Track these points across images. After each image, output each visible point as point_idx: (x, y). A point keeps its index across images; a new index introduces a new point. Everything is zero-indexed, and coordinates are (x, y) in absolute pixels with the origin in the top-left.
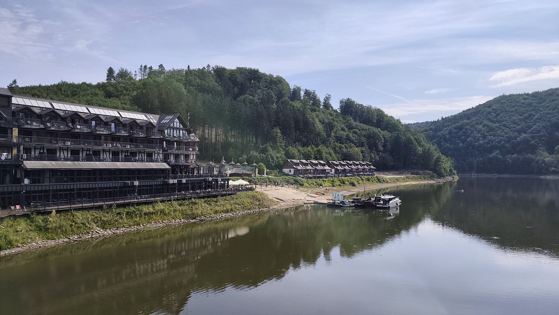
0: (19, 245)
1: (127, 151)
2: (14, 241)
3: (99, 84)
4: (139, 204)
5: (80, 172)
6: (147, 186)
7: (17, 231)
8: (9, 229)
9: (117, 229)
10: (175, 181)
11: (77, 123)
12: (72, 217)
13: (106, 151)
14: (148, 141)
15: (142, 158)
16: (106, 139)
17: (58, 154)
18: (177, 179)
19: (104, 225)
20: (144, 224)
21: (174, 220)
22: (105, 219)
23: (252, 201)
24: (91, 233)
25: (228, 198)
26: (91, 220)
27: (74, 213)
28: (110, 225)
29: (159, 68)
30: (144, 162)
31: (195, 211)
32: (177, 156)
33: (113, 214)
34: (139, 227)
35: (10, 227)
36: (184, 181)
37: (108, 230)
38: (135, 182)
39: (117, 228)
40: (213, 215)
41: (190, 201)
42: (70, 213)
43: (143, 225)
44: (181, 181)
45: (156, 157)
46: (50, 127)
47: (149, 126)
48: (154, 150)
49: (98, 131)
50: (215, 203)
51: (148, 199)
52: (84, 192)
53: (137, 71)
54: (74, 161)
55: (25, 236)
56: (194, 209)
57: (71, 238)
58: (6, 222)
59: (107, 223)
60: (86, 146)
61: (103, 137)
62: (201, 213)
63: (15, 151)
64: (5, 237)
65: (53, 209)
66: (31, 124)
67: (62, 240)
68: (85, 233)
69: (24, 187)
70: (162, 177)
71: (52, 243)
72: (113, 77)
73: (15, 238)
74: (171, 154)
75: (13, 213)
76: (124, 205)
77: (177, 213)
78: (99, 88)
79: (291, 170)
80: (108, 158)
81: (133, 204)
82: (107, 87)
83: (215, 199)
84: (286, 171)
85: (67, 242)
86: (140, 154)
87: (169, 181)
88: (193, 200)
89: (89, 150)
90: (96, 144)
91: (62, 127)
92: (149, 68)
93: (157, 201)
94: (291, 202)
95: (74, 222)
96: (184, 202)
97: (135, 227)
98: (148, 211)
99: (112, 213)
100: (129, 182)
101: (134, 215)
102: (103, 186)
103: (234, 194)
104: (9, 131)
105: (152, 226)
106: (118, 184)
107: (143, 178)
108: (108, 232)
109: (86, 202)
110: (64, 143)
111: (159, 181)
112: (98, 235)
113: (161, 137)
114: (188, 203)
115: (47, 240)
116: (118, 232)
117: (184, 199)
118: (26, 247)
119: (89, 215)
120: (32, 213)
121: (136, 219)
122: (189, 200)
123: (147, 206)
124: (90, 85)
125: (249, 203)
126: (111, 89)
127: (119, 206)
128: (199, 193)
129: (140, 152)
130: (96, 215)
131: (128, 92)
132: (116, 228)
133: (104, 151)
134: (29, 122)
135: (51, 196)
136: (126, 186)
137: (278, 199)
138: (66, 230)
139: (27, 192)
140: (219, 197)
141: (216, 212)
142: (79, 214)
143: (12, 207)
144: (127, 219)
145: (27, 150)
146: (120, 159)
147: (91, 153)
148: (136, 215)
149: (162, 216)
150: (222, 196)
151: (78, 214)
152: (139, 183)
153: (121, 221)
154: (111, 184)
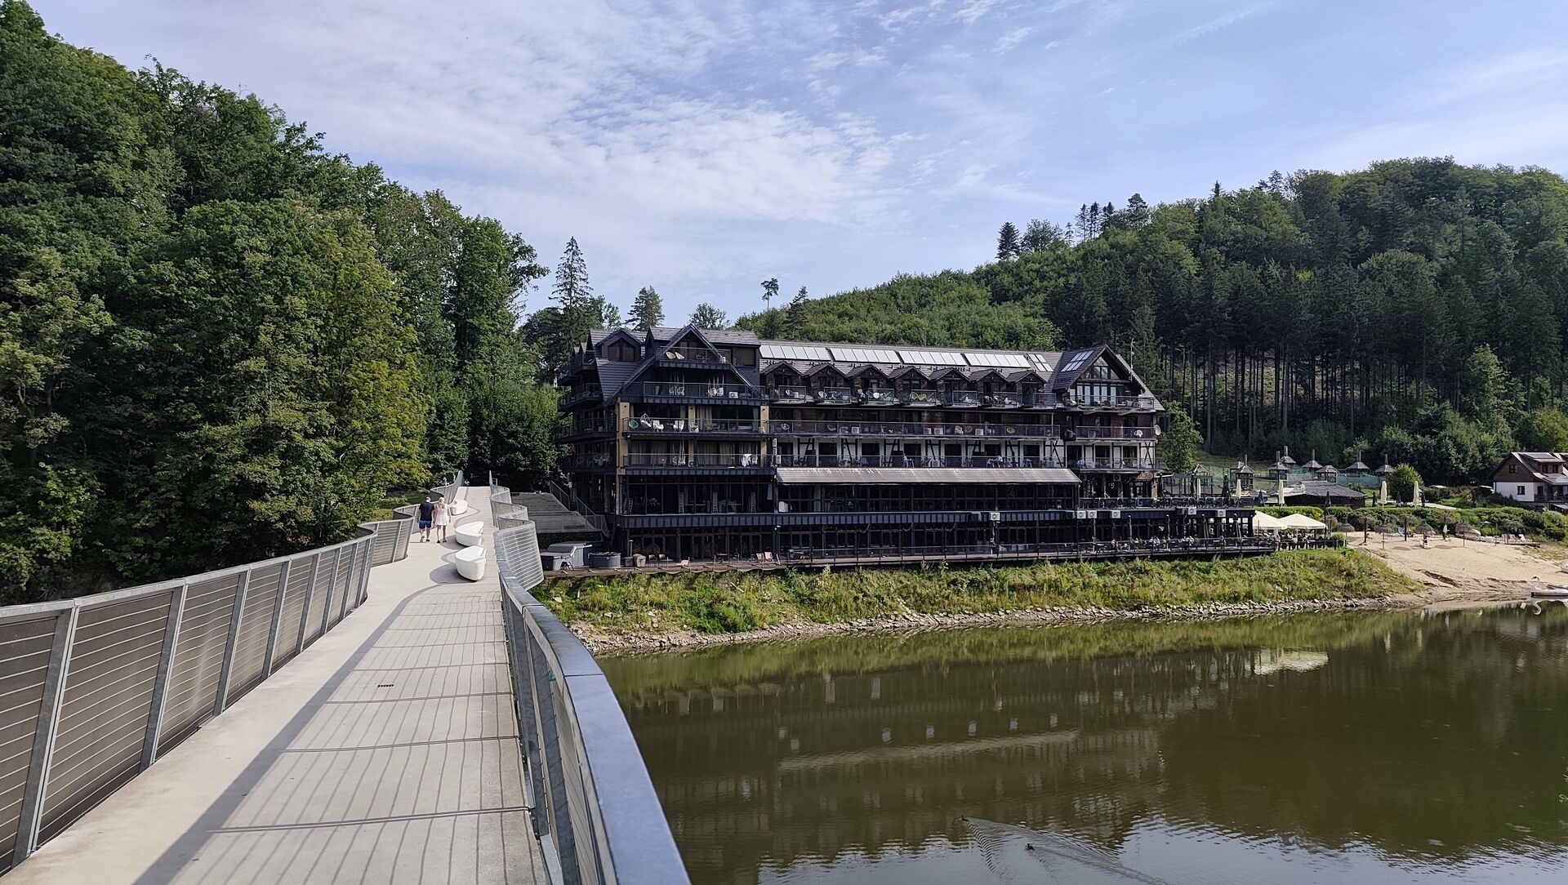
0: (766, 626)
1: (978, 444)
2: (757, 618)
3: (978, 271)
4: (999, 564)
5: (876, 489)
6: (1021, 523)
7: (763, 601)
8: (751, 596)
9: (947, 616)
10: (1093, 514)
11: (875, 387)
12: (859, 582)
13: (931, 445)
14: (1029, 419)
15: (1014, 459)
16: (932, 419)
17: (839, 453)
18: (1097, 508)
19: (921, 604)
20: (1008, 611)
21: (1080, 609)
22: (924, 592)
23: (1323, 577)
24: (893, 617)
25: (1243, 562)
26: (895, 592)
27: (865, 574)
28: (933, 605)
29: (1131, 206)
30: (1019, 467)
31: (1139, 591)
32: (1102, 452)
33: (941, 583)
34: (995, 617)
35: (754, 591)
36: (1116, 513)
37: (926, 616)
38: (992, 513)
39: (948, 613)
40: (1189, 605)
41: (1131, 565)
42: (856, 575)
43: (1006, 613)
44: (1109, 513)
45: (1048, 455)
46: (823, 400)
47: (1030, 382)
48: (1040, 438)
49: (914, 401)
50: (1202, 574)
51: (1020, 555)
52: (884, 531)
53: (1074, 222)
54: (868, 466)
55: (775, 611)
56: (1136, 584)
57: (855, 623)
58: (747, 582)
59: (927, 600)
60: (892, 436)
61: (926, 414)
62: (1157, 596)
63: (764, 451)
64: (744, 609)
65: (827, 562)
66: (792, 397)
67: (838, 626)
68: (881, 617)
69: (779, 518)
70: (1059, 503)
71: (820, 629)
72: (1015, 247)
73: (759, 612)
74: (1085, 446)
75: (758, 566)
76: (966, 565)
77: (1090, 592)
78: (978, 281)
79: (1523, 487)
80: (937, 460)
81: (986, 564)
82: (996, 275)
83: (1204, 565)
84: (1506, 488)
85: (846, 631)
86: (1009, 448)
87: (1076, 514)
88: (1138, 562)
89: (896, 443)
90: (912, 431)
91: (845, 397)
92: (1105, 209)
93: (1043, 561)
94: (1480, 587)
95: (862, 591)
96: (1112, 566)
97: (988, 614)
98: (1018, 581)
99: (939, 580)
100: (979, 513)
101: (986, 588)
102: (922, 521)
103: (1263, 553)
104: (755, 412)
105: (1027, 617)
106: (955, 516)
107: (1012, 507)
108: (929, 621)
109: (887, 552)
110: (850, 431)
111: (1051, 514)
112: (906, 624)
113: (1060, 405)
114: (1125, 571)
115: (812, 623)
116: (949, 621)
117: (1114, 560)
118: (776, 632)
119: (893, 580)
120: (790, 569)
121: (989, 598)
122: (1127, 562)
123: (1018, 570)
124: (958, 277)
125: (1310, 581)
126: (1006, 280)
127: (953, 566)
128: (1158, 547)
129: (1008, 445)
130: (906, 582)
131: (1045, 283)
132: (945, 614)
133: (929, 444)
134: (788, 392)
135: (824, 538)
136: (971, 521)
137: (1435, 576)
138: (846, 607)
139: (784, 528)
140: (1216, 560)
141: (1200, 598)
142: (872, 577)
143: (759, 556)
144: (970, 595)
145: (785, 448)
146: (963, 460)
147: (902, 449)
148: (992, 589)
149: (1052, 595)
150: (1226, 556)
151: (869, 576)
152: (1003, 515)
153: (955, 598)
154: (940, 516)
